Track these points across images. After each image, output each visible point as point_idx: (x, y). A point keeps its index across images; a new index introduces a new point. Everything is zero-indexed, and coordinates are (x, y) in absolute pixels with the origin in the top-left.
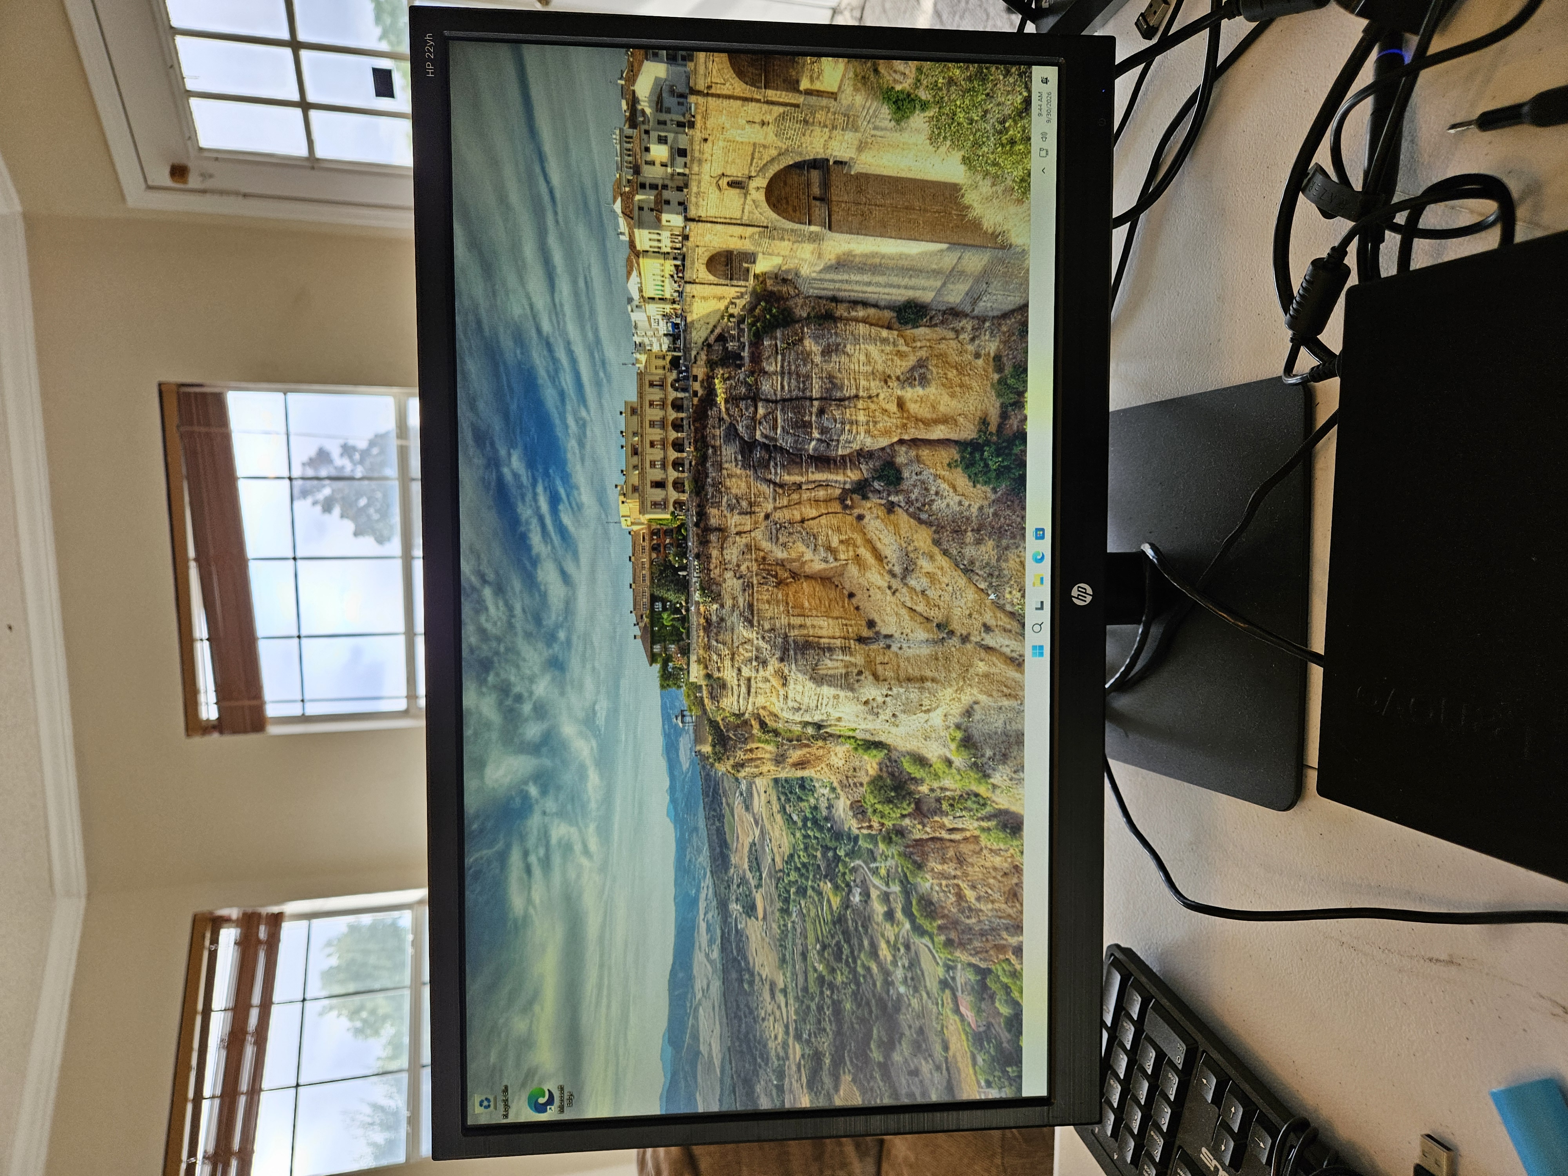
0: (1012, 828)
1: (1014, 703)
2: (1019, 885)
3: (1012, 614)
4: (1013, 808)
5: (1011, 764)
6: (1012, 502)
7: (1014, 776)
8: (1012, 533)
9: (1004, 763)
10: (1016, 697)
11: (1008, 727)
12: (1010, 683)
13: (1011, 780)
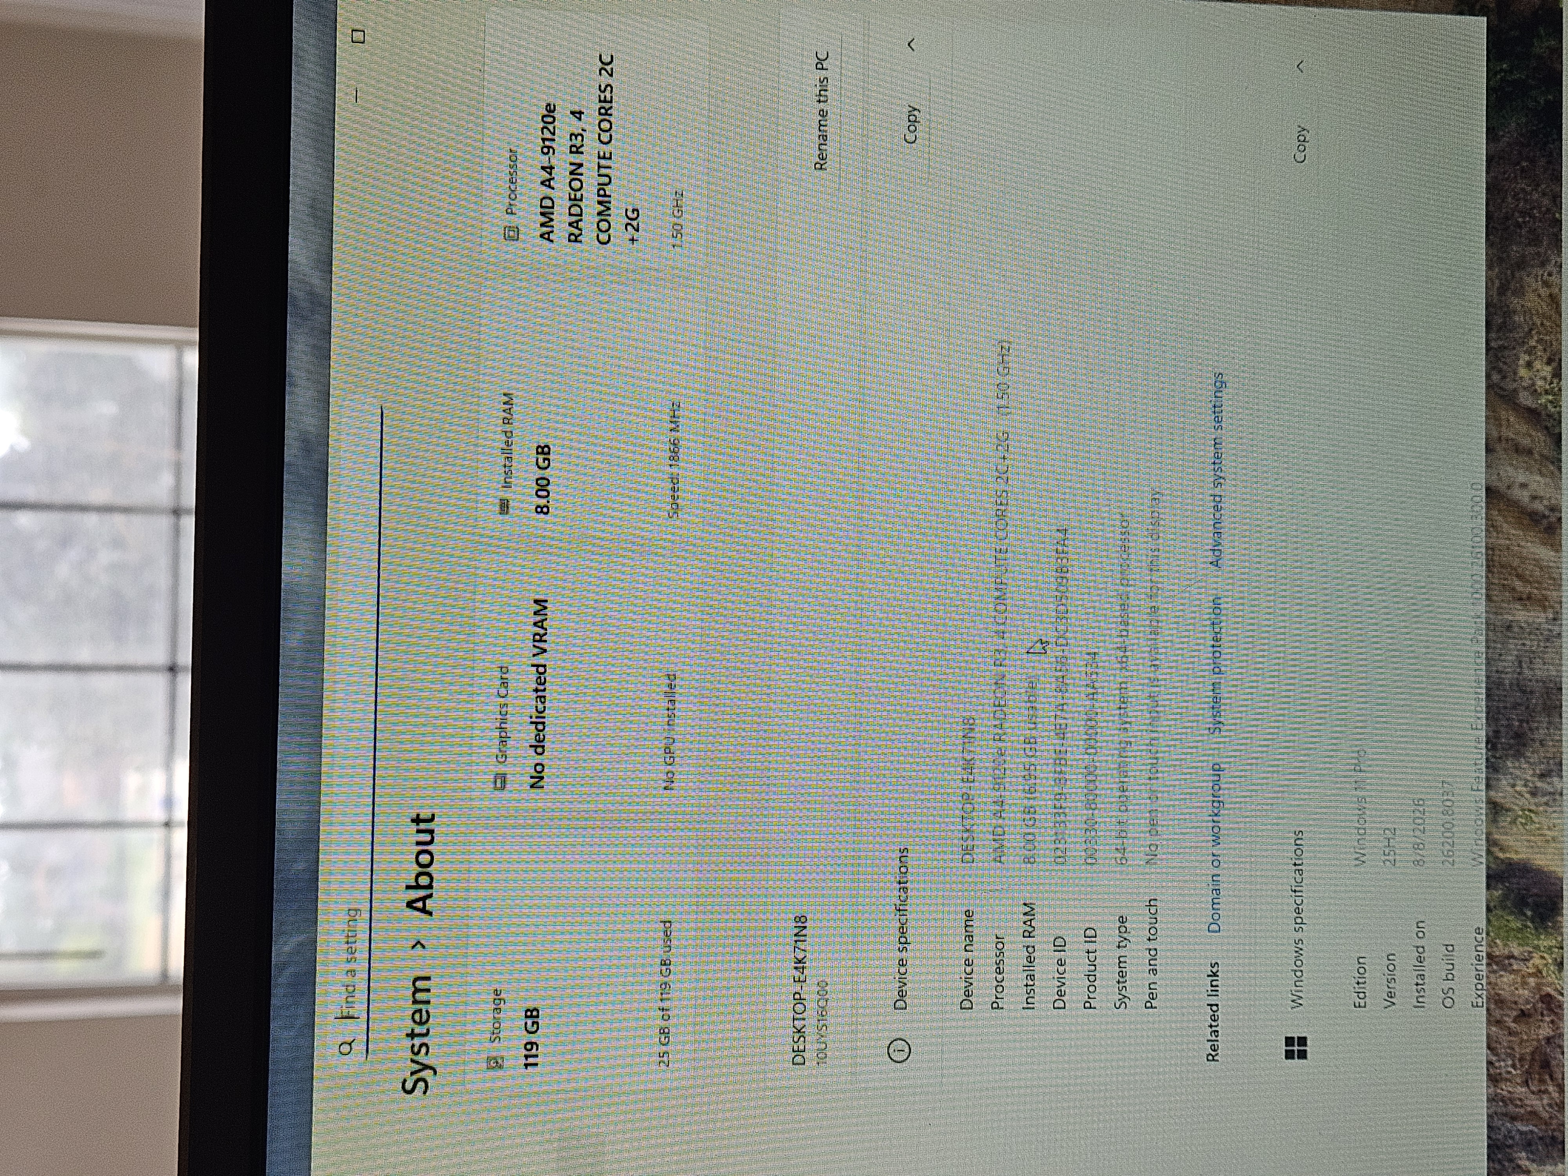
0: (1536, 907)
1: (1540, 617)
2: (1554, 1041)
3: (1533, 415)
4: (1540, 861)
5: (1534, 758)
6: (1533, 161)
7: (1539, 784)
8: (1532, 231)
9: (1518, 755)
10: (1543, 603)
11: (1527, 672)
12: (1529, 569)
13: (1533, 794)
